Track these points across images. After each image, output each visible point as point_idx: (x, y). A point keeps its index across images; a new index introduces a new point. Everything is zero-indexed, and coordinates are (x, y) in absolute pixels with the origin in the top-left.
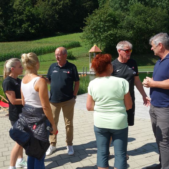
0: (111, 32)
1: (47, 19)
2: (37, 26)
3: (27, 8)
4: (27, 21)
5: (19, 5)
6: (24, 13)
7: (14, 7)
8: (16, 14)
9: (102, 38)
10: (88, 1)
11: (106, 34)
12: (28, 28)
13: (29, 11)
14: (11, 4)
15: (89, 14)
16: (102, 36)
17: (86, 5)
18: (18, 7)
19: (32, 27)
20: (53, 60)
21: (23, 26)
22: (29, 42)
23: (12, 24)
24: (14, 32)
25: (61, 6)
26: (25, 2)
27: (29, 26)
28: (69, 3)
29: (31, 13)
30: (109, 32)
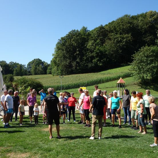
0: (153, 65)
1: (112, 55)
2: (104, 60)
3: (97, 47)
4: (97, 57)
5: (91, 45)
6: (95, 51)
7: (88, 47)
8: (89, 53)
9: (145, 70)
10: (148, 36)
11: (148, 67)
12: (97, 63)
13: (98, 49)
14: (85, 45)
15: (135, 51)
16: (146, 69)
17: (147, 39)
18: (90, 47)
19: (100, 61)
20: (106, 88)
21: (93, 61)
22: (96, 73)
23: (86, 60)
24: (87, 66)
25: (124, 43)
26: (95, 43)
27: (98, 61)
28: (132, 39)
29: (100, 51)
30: (151, 65)
